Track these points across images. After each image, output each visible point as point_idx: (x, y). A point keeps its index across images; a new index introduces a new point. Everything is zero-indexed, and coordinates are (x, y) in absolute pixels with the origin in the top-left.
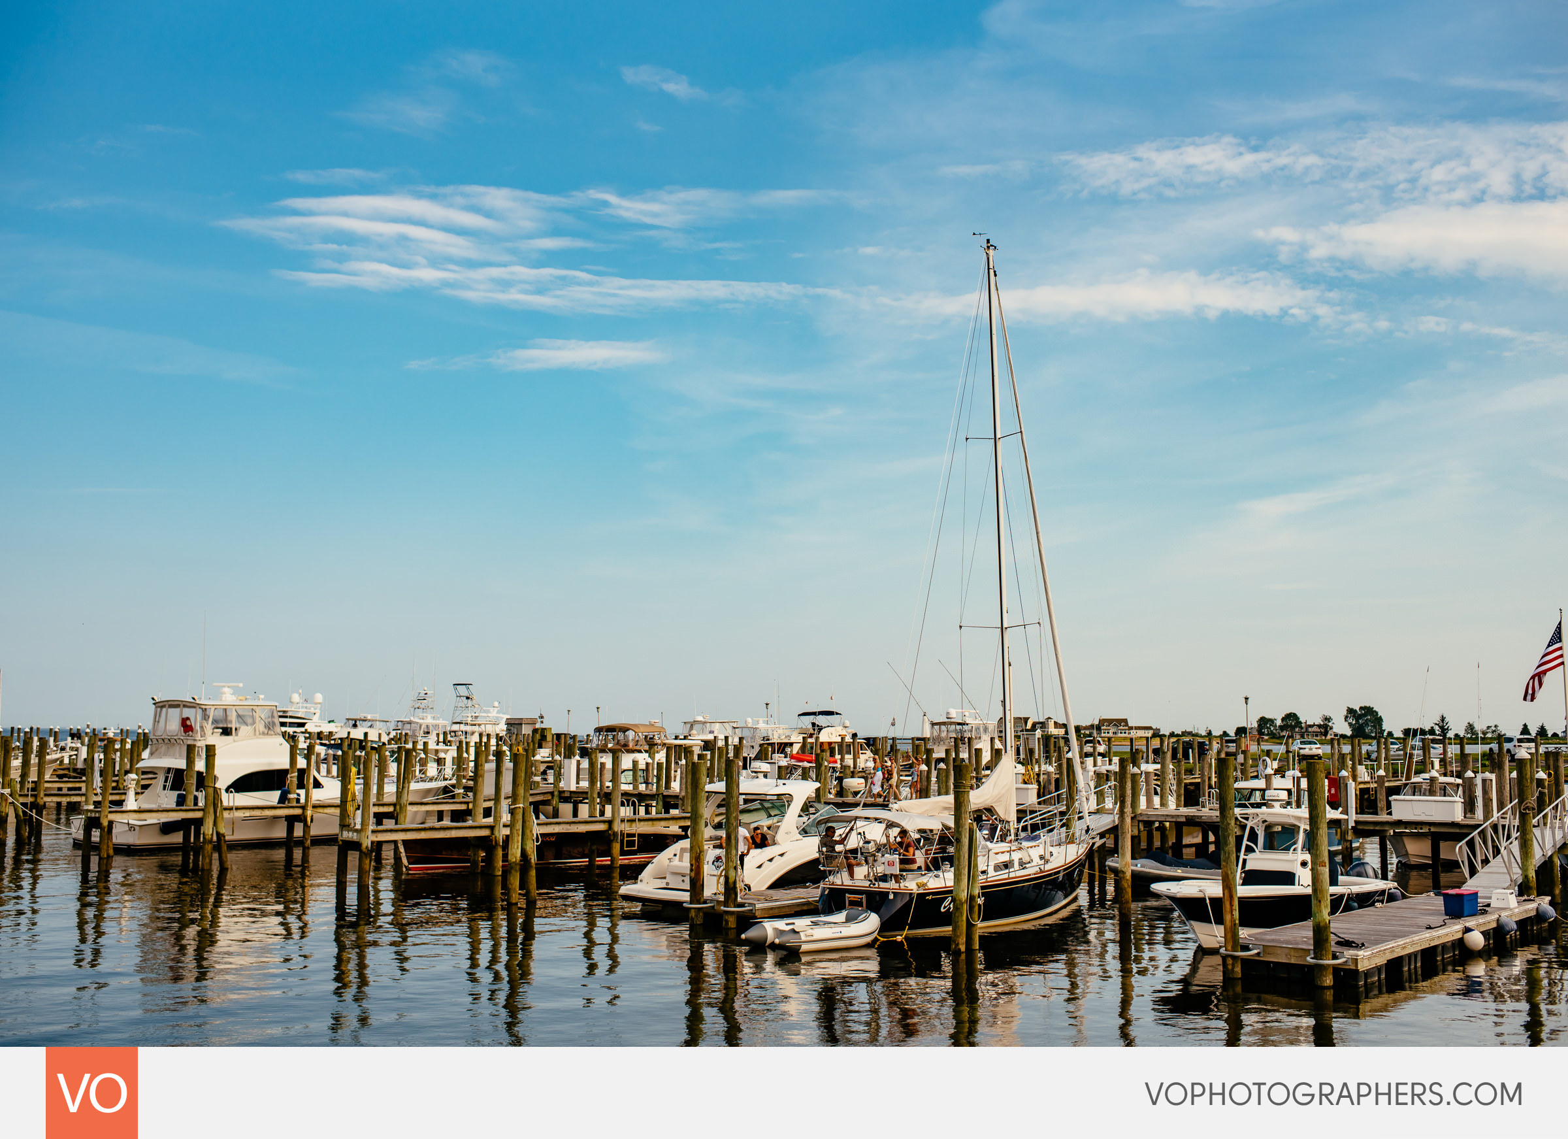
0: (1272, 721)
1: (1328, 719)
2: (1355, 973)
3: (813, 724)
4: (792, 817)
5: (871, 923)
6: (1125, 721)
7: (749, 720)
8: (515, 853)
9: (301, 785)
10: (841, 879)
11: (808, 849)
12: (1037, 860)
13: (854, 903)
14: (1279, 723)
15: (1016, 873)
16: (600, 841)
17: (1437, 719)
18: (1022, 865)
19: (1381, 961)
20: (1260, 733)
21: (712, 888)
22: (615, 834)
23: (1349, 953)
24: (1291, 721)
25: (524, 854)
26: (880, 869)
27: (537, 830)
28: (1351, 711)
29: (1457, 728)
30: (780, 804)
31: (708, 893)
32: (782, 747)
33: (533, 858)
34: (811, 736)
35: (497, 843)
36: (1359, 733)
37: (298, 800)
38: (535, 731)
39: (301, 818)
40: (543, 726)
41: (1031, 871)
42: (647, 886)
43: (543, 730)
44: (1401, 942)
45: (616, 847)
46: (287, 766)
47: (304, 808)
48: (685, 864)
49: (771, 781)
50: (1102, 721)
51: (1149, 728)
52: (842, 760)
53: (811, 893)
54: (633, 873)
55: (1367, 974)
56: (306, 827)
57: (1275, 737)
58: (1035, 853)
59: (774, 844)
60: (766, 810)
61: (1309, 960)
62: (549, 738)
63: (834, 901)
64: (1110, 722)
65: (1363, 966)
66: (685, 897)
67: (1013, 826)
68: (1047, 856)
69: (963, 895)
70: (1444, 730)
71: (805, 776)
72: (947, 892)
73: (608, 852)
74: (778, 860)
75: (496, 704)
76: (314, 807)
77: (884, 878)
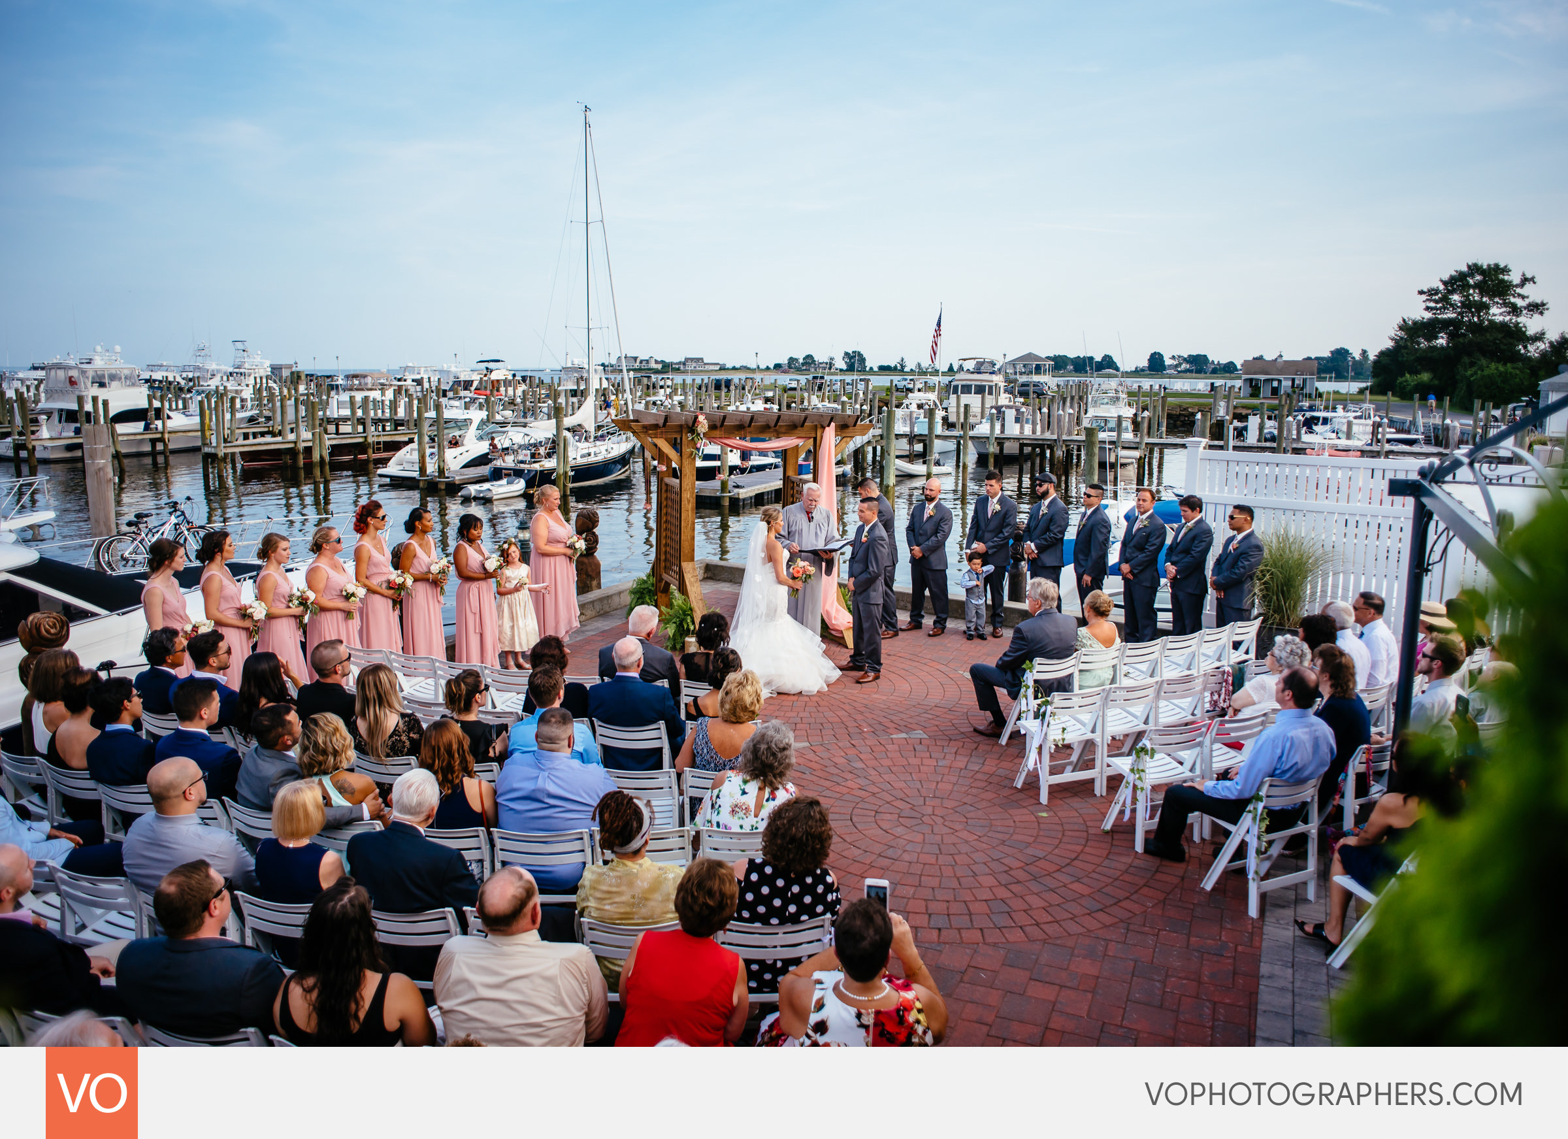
0: (797, 360)
1: (832, 359)
2: (738, 499)
3: (487, 368)
4: (472, 432)
5: (520, 485)
6: (702, 359)
7: (445, 366)
8: (316, 457)
9: (158, 417)
10: (499, 463)
11: (483, 447)
12: (604, 452)
13: (508, 475)
14: (801, 361)
15: (592, 459)
16: (362, 447)
17: (899, 360)
18: (595, 454)
19: (753, 494)
20: (790, 367)
21: (431, 468)
22: (369, 444)
23: (736, 490)
24: (809, 360)
25: (321, 457)
26: (521, 458)
27: (328, 443)
28: (847, 354)
29: (910, 365)
30: (467, 422)
31: (428, 472)
32: (467, 385)
33: (327, 459)
34: (485, 375)
35: (299, 451)
36: (850, 368)
37: (157, 429)
38: (292, 373)
39: (162, 440)
40: (298, 369)
41: (600, 458)
42: (393, 468)
43: (298, 372)
44: (764, 486)
45: (371, 451)
46: (147, 406)
47: (162, 433)
48: (415, 456)
49: (460, 411)
50: (687, 359)
51: (718, 364)
52: (506, 391)
53: (485, 470)
54: (384, 462)
55: (744, 500)
56: (165, 445)
57: (799, 370)
58: (603, 449)
59: (463, 445)
60: (457, 426)
61: (718, 494)
62: (303, 377)
63: (497, 474)
64: (692, 360)
65: (741, 497)
66: (416, 475)
67: (593, 434)
68: (610, 450)
69: (561, 472)
70: (903, 367)
71: (481, 407)
72: (553, 470)
73: (365, 453)
74: (465, 454)
75: (259, 353)
76: (169, 432)
77: (522, 462)
